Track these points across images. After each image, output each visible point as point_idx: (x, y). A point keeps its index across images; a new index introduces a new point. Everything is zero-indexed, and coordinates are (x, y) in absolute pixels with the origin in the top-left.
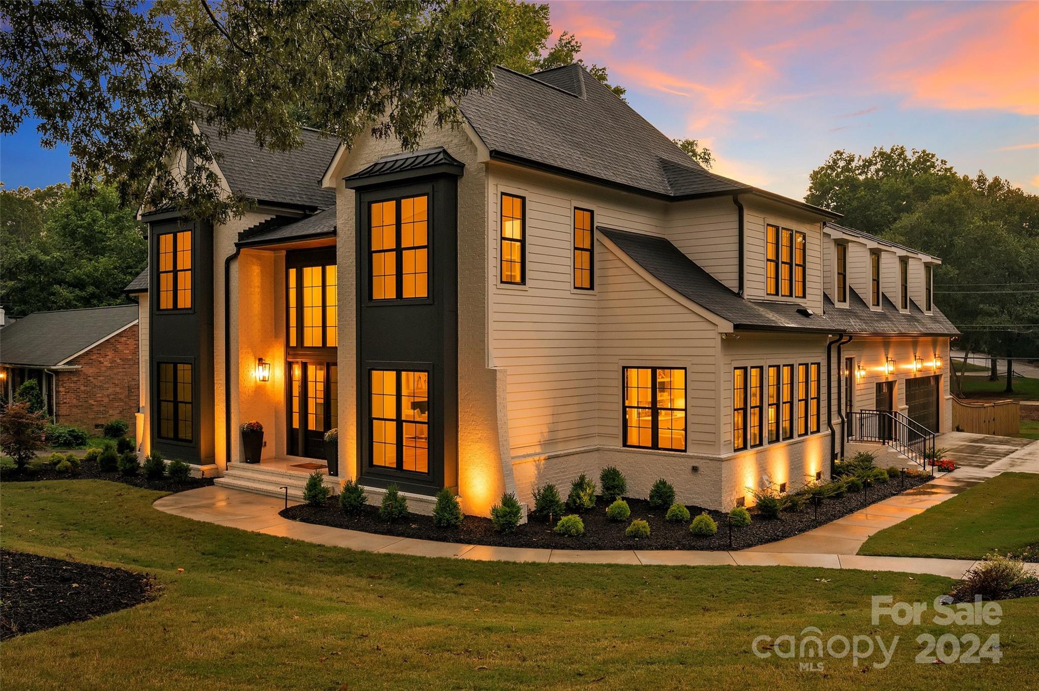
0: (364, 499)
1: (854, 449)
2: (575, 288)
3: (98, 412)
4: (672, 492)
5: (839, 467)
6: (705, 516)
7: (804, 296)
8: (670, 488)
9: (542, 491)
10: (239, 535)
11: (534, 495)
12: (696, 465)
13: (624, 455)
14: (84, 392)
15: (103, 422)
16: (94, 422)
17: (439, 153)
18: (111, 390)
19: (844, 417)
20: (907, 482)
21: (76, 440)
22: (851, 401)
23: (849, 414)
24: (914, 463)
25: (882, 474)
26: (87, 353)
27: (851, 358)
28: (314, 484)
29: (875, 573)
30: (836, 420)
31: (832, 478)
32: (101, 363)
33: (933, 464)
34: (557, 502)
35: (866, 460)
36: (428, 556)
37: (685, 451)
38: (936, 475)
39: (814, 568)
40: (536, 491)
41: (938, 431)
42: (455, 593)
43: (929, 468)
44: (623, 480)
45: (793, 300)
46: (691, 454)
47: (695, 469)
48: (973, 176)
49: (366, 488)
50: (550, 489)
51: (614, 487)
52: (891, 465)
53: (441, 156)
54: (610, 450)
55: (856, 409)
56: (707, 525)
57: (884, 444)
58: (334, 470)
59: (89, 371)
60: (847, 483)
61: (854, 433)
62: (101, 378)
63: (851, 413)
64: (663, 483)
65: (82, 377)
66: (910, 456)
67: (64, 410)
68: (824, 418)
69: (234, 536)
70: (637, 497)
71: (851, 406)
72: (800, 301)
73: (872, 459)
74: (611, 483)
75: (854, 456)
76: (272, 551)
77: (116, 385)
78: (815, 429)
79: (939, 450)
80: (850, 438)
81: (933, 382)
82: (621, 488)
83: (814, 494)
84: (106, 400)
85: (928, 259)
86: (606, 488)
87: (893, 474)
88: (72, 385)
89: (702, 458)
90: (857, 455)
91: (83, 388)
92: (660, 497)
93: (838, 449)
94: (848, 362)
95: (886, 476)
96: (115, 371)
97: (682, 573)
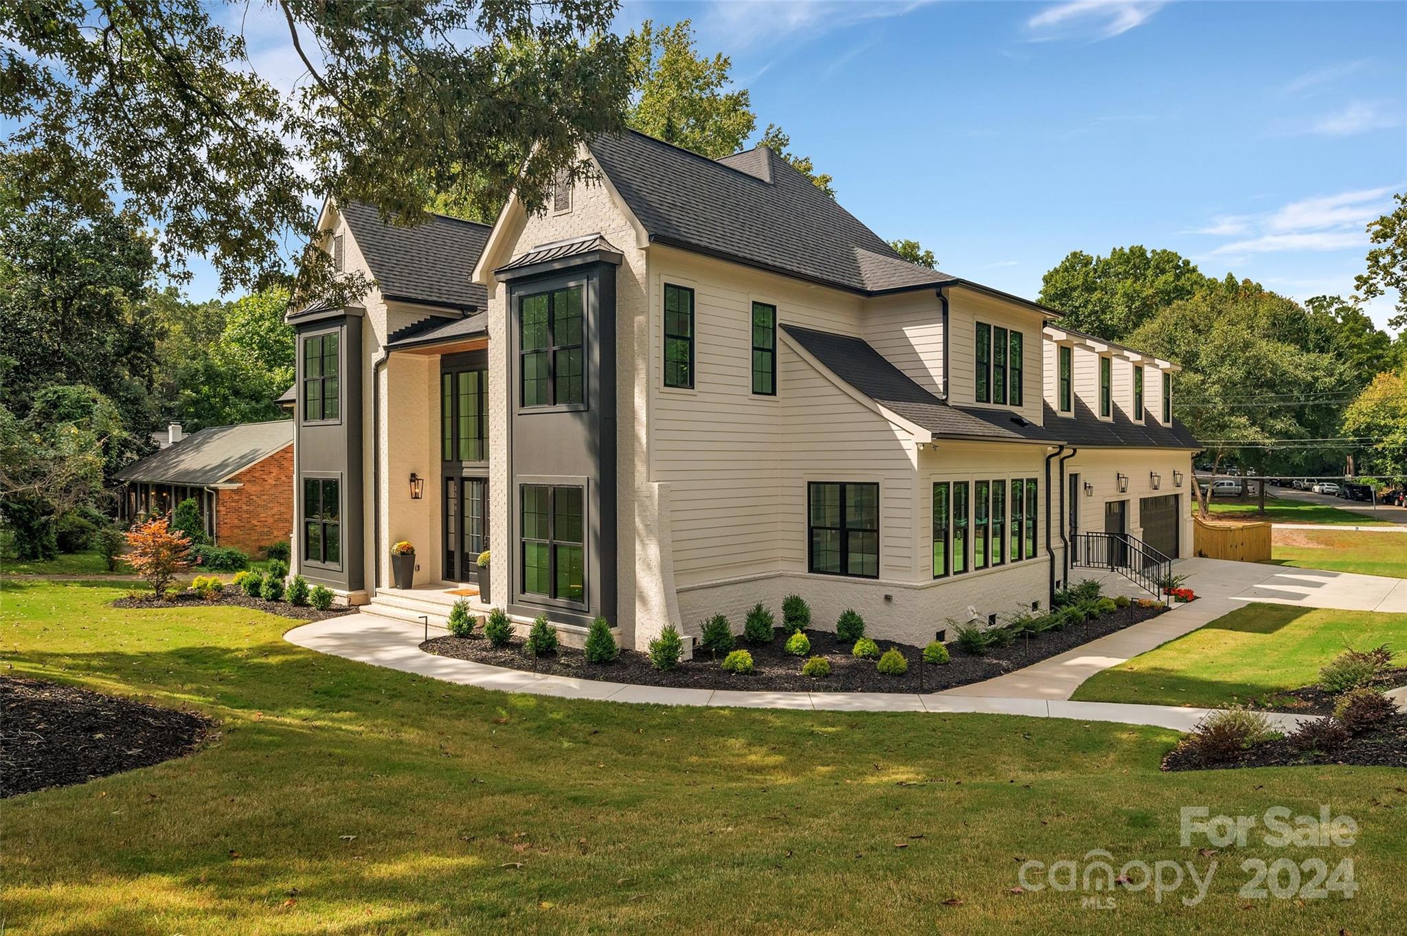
0: (511, 630)
1: (1078, 576)
2: (754, 393)
3: (261, 534)
4: (862, 624)
5: (1059, 596)
6: (893, 652)
7: (1020, 404)
8: (859, 619)
9: (711, 623)
10: (364, 670)
11: (702, 627)
12: (889, 593)
13: (809, 582)
14: (247, 512)
15: (267, 544)
16: (257, 544)
17: (595, 240)
18: (275, 510)
19: (1068, 539)
20: (1137, 614)
21: (235, 564)
22: (1076, 523)
23: (1074, 537)
24: (1147, 593)
25: (1109, 604)
26: (250, 471)
27: (1076, 475)
28: (460, 613)
29: (1088, 722)
30: (1056, 543)
31: (1051, 608)
32: (264, 480)
33: (1168, 593)
34: (727, 635)
35: (1091, 589)
36: (568, 697)
37: (877, 577)
38: (1173, 605)
39: (1015, 717)
40: (705, 623)
41: (1177, 556)
42: (587, 743)
43: (1164, 598)
44: (807, 610)
45: (1008, 407)
46: (883, 581)
47: (888, 598)
48: (1222, 279)
49: (515, 617)
50: (720, 621)
51: (796, 618)
52: (1120, 594)
53: (597, 242)
54: (794, 576)
55: (1082, 531)
56: (896, 663)
57: (1113, 571)
58: (486, 596)
59: (252, 489)
60: (1066, 614)
61: (1078, 558)
62: (265, 497)
63: (1076, 535)
64: (852, 614)
65: (244, 496)
66: (1142, 584)
67: (224, 532)
68: (1041, 540)
69: (359, 671)
70: (824, 630)
71: (1076, 528)
72: (1015, 409)
73: (1099, 587)
74: (794, 614)
75: (1078, 583)
76: (394, 689)
77: (281, 504)
78: (1031, 553)
79: (1176, 578)
80: (1074, 564)
81: (1172, 502)
82: (805, 619)
83: (1026, 627)
84: (271, 520)
85: (1165, 365)
86: (789, 619)
87: (1121, 604)
88: (234, 504)
89: (896, 586)
90: (1081, 582)
91: (245, 507)
92: (847, 630)
93: (1059, 576)
94: (1073, 478)
95: (1114, 606)
96: (281, 489)
97: (857, 719)
